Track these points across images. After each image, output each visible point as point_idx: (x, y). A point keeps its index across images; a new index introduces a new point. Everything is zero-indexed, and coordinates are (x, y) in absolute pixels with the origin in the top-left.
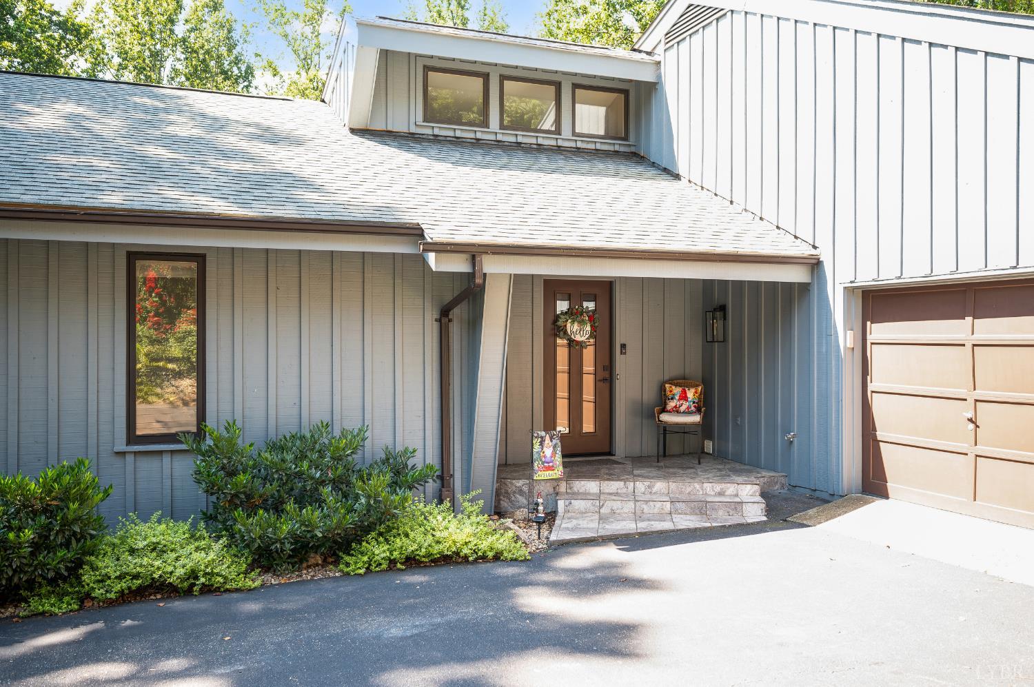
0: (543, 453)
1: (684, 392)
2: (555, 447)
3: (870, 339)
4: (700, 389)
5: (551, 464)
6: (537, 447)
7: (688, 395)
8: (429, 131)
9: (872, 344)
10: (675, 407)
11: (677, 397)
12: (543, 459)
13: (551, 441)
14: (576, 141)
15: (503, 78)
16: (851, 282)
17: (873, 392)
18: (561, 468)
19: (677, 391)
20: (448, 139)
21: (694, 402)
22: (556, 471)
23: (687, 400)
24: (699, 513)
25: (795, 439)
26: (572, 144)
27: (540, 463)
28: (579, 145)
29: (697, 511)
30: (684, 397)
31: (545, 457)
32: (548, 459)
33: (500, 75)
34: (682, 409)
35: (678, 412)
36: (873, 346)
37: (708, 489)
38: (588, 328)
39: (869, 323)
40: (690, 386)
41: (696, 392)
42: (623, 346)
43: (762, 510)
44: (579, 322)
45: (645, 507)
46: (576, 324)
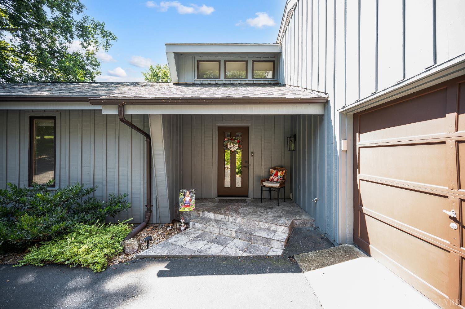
0: (185, 199)
1: (277, 173)
2: (191, 197)
3: (359, 144)
4: (284, 172)
5: (188, 204)
6: (181, 197)
7: (278, 174)
8: (199, 82)
9: (360, 147)
10: (272, 179)
11: (273, 175)
12: (185, 202)
13: (190, 194)
14: (253, 80)
15: (226, 62)
16: (344, 107)
17: (360, 180)
18: (194, 206)
19: (274, 172)
20: (206, 84)
21: (280, 177)
22: (191, 207)
23: (277, 176)
24: (248, 240)
25: (318, 202)
26: (252, 82)
27: (183, 203)
28: (255, 82)
29: (248, 239)
30: (276, 175)
31: (186, 201)
32: (187, 202)
33: (225, 61)
34: (275, 180)
35: (273, 181)
36: (360, 149)
37: (262, 225)
38: (237, 145)
39: (357, 134)
40: (280, 170)
41: (282, 173)
42: (252, 153)
43: (282, 246)
44: (233, 143)
45: (223, 231)
46: (231, 144)
